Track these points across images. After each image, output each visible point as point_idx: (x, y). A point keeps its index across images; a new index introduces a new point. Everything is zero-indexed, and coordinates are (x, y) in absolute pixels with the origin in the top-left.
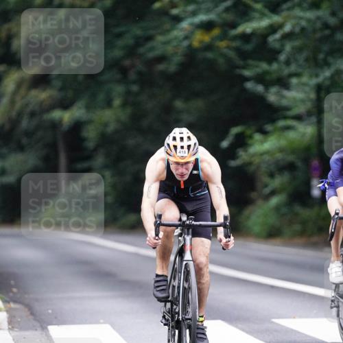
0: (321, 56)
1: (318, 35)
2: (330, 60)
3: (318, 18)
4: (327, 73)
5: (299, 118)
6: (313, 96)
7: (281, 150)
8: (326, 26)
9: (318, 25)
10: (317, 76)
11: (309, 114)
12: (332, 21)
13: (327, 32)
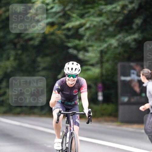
0: (102, 38)
1: (101, 28)
2: (107, 39)
3: (101, 21)
4: (105, 45)
5: (92, 65)
6: (99, 55)
8: (105, 24)
9: (101, 24)
10: (100, 46)
11: (97, 63)
12: (108, 22)
13: (105, 27)
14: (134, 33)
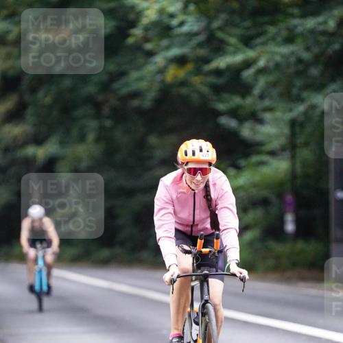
0: (295, 91)
1: (291, 70)
2: (305, 94)
3: (293, 53)
4: (301, 108)
5: (273, 153)
6: (286, 131)
7: (255, 185)
8: (300, 61)
9: (292, 60)
10: (291, 110)
11: (283, 149)
12: (306, 56)
13: (301, 67)
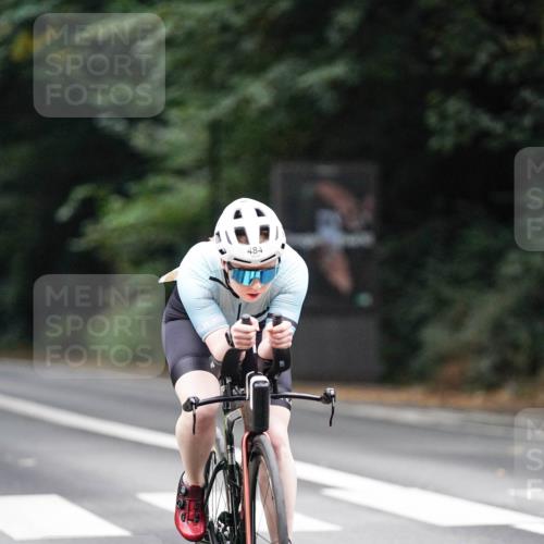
0: (217, 76)
1: (213, 41)
3: (214, 16)
4: (226, 103)
5: (182, 173)
6: (203, 137)
7: (154, 224)
8: (225, 28)
9: (214, 25)
10: (208, 106)
11: (199, 165)
12: (237, 20)
13: (227, 37)
14: (330, 60)
